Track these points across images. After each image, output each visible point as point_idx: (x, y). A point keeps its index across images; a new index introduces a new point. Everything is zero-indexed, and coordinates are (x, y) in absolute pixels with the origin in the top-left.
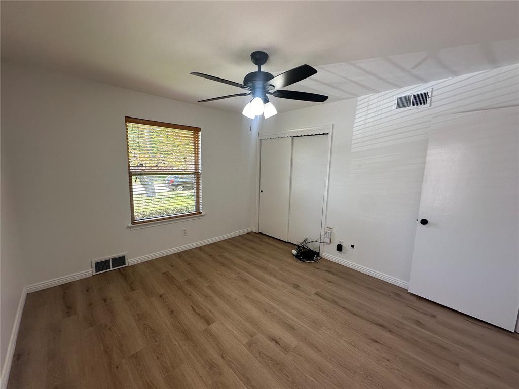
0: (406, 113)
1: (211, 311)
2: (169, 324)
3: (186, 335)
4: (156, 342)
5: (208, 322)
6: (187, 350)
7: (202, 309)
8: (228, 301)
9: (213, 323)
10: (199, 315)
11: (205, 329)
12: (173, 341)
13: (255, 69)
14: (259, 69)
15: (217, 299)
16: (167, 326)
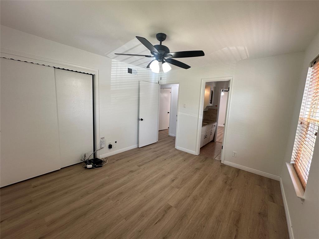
0: (130, 76)
1: (159, 209)
2: (178, 234)
3: (182, 217)
4: (195, 235)
5: (169, 208)
6: (192, 212)
7: (157, 215)
8: (146, 201)
9: (169, 205)
10: (164, 215)
11: (175, 208)
12: (190, 223)
13: (158, 43)
14: (161, 43)
15: (145, 208)
16: (181, 234)
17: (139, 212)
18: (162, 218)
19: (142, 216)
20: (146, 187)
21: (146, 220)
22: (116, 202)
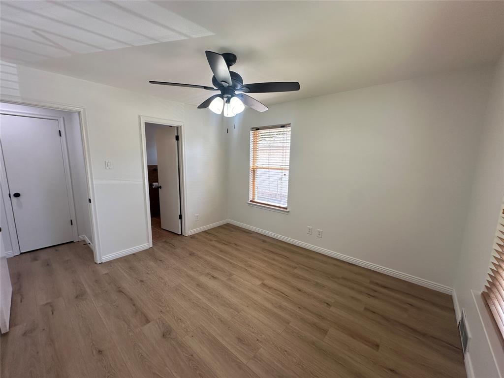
9: (259, 285)
17: (275, 310)
18: (278, 290)
19: (280, 307)
20: (227, 306)
21: (285, 304)
22: (260, 342)
